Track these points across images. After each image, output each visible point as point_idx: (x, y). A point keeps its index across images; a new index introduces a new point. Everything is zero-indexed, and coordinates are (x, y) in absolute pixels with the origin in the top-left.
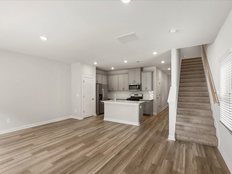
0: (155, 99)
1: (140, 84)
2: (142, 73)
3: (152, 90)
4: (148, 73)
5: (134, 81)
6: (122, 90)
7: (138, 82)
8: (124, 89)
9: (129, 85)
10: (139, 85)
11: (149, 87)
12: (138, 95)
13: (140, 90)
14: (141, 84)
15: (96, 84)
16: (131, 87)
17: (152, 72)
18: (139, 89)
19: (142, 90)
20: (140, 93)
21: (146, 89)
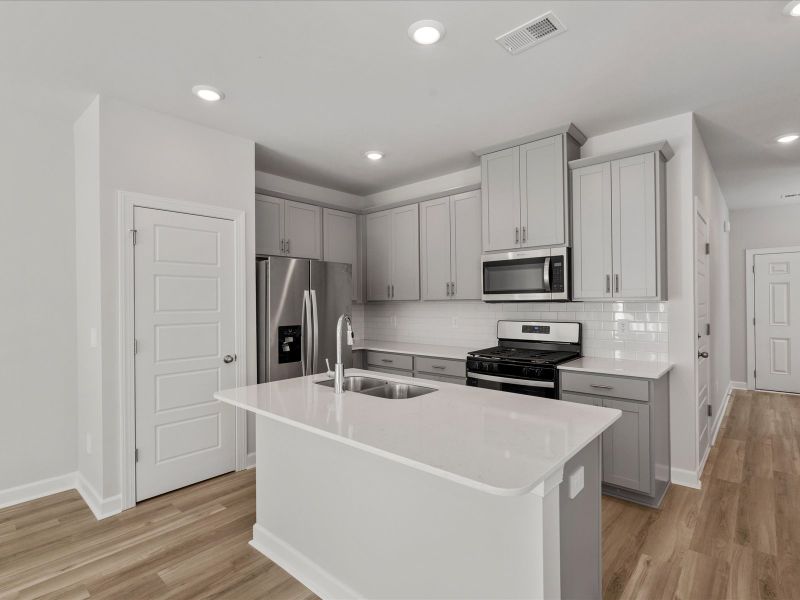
0: (687, 360)
1: (563, 252)
2: (576, 174)
3: (665, 297)
4: (623, 162)
5: (521, 235)
6: (445, 297)
7: (547, 242)
8: (451, 289)
9: (487, 265)
10: (555, 260)
11: (640, 277)
12: (546, 330)
13: (564, 295)
14: (569, 251)
15: (259, 259)
16: (497, 277)
17: (665, 156)
18: (554, 284)
19: (577, 294)
20: (563, 316)
21: (613, 284)
